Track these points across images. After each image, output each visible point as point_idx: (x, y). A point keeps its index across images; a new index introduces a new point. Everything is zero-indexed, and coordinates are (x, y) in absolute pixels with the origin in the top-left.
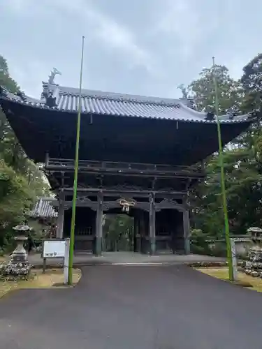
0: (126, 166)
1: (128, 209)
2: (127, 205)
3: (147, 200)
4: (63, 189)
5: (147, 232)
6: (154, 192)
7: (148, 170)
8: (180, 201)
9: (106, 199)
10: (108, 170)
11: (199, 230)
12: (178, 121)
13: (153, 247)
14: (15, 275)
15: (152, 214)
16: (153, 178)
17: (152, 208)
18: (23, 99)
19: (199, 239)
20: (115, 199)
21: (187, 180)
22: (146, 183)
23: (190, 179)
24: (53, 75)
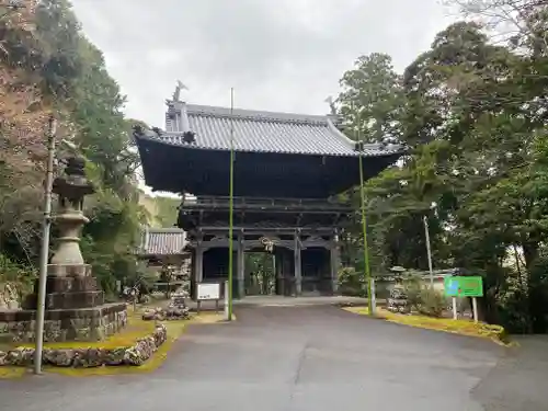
0: (270, 202)
1: (271, 249)
2: (270, 244)
3: (292, 238)
4: (201, 229)
5: (292, 272)
6: (299, 229)
7: (294, 206)
8: (326, 238)
9: (247, 238)
10: (250, 206)
11: (351, 268)
12: (325, 155)
13: (299, 288)
14: (178, 315)
15: (297, 253)
16: (298, 215)
17: (297, 247)
18: (160, 135)
19: (351, 278)
20: (257, 237)
21: (334, 215)
22: (291, 220)
23: (338, 214)
24: (178, 89)
